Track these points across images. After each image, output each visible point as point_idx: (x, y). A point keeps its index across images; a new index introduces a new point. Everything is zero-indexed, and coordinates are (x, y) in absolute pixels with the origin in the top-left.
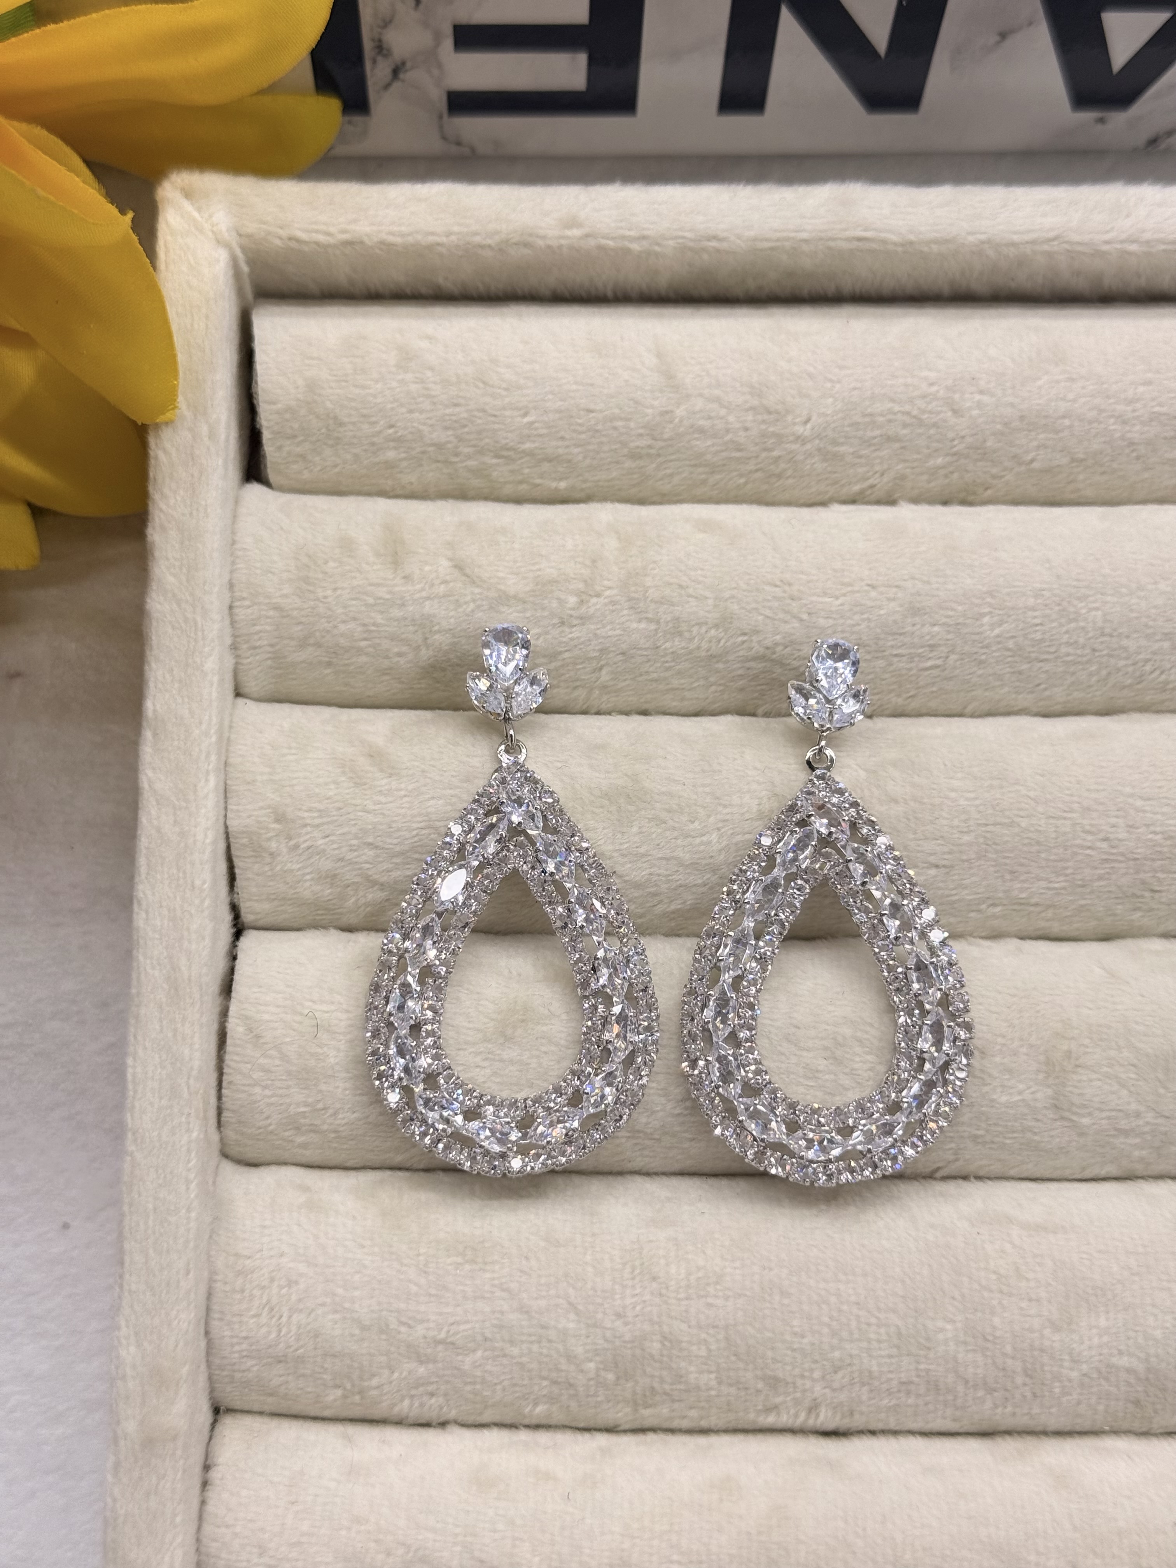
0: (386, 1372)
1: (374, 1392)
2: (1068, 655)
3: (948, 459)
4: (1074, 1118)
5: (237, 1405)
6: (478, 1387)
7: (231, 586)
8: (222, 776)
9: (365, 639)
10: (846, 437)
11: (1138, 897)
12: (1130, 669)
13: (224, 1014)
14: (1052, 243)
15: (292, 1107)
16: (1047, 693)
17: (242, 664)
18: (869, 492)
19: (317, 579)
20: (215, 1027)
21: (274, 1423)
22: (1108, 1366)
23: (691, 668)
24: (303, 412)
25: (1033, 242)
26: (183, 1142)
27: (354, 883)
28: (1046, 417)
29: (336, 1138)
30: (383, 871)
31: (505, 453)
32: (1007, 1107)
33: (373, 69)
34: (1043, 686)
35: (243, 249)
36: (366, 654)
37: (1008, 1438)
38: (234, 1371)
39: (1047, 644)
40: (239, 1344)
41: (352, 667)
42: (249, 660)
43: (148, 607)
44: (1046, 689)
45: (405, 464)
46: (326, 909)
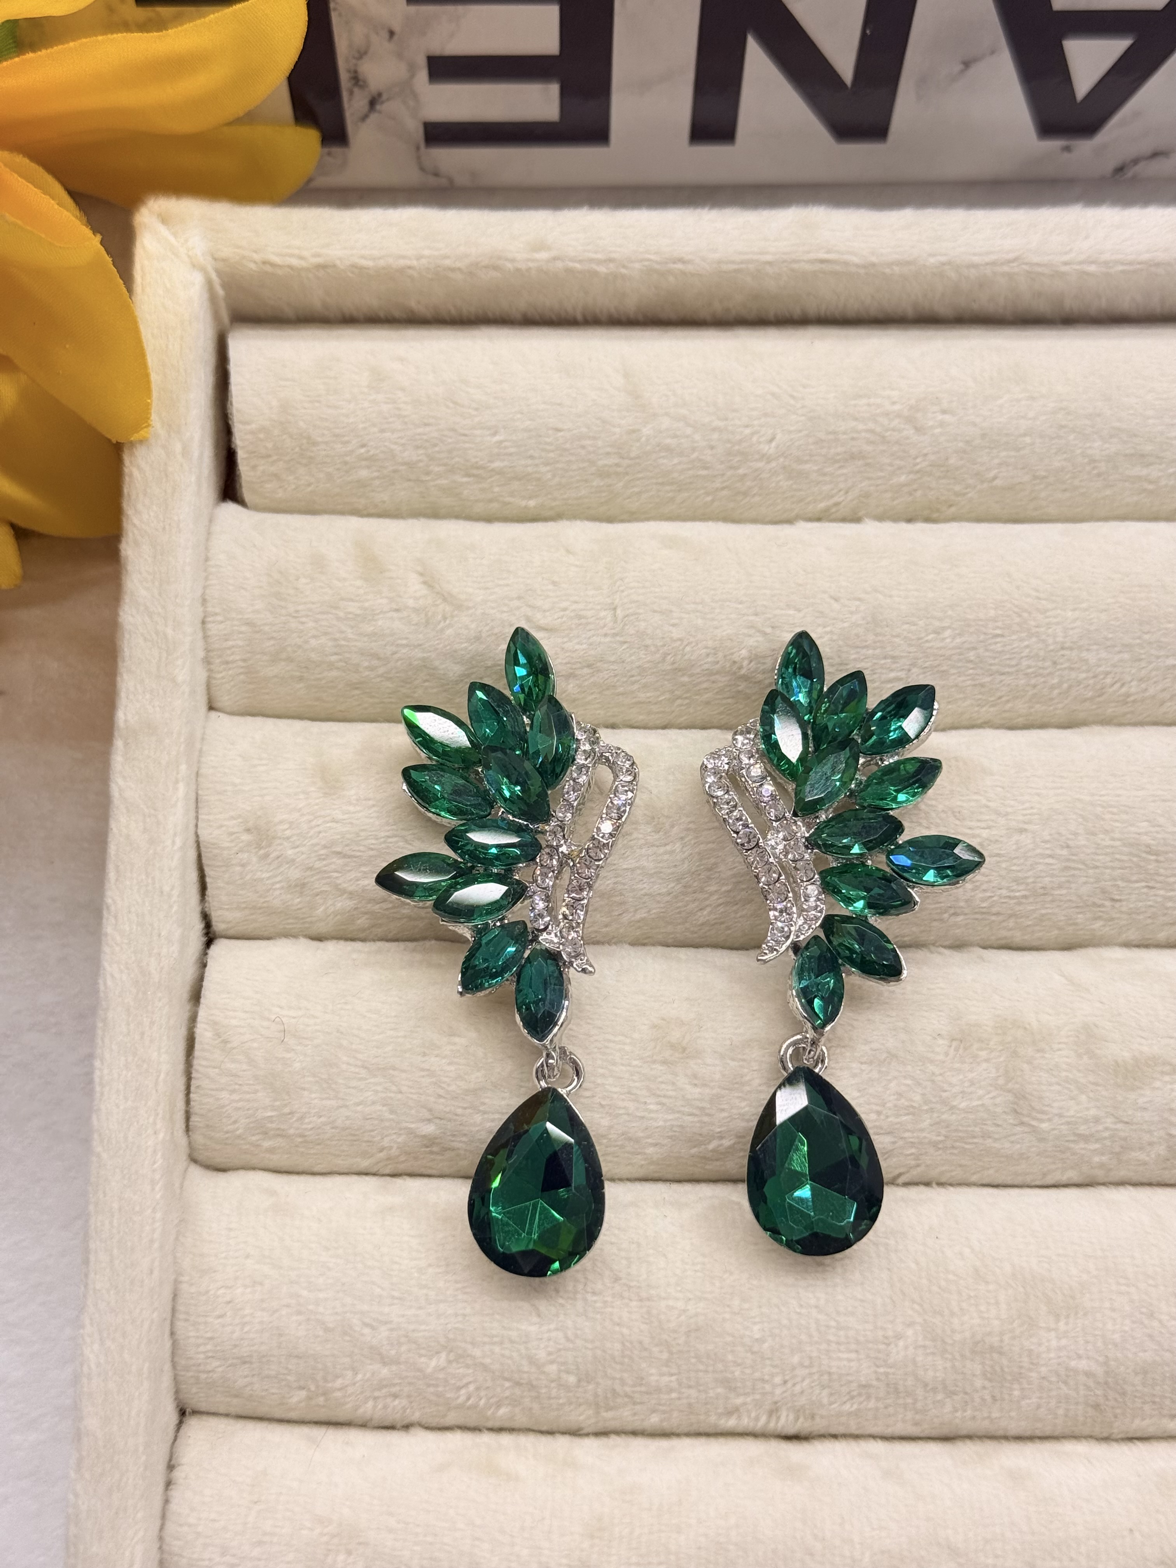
0: (349, 1374)
1: (338, 1394)
2: (1029, 667)
3: (912, 476)
4: (1034, 1123)
5: (203, 1407)
6: (440, 1389)
7: (204, 601)
8: (193, 787)
9: (336, 654)
10: (811, 455)
11: (1099, 906)
12: (1091, 682)
13: (193, 1019)
14: (1012, 265)
15: (259, 1111)
16: (1009, 705)
17: (215, 678)
18: (834, 510)
19: (289, 595)
20: (183, 1032)
21: (240, 1424)
22: (1067, 1369)
23: (657, 681)
24: (276, 432)
25: (994, 263)
26: (149, 1143)
27: (322, 892)
28: (1007, 435)
29: (301, 1142)
30: (351, 880)
31: (475, 472)
32: (968, 1112)
33: (350, 100)
34: (1004, 699)
35: (219, 273)
36: (337, 668)
37: (968, 1442)
38: (200, 1372)
39: (1008, 656)
40: (205, 1344)
41: (324, 682)
42: (220, 675)
43: (120, 620)
44: (1008, 701)
45: (377, 482)
46: (296, 918)
